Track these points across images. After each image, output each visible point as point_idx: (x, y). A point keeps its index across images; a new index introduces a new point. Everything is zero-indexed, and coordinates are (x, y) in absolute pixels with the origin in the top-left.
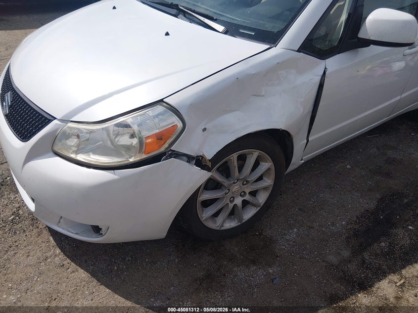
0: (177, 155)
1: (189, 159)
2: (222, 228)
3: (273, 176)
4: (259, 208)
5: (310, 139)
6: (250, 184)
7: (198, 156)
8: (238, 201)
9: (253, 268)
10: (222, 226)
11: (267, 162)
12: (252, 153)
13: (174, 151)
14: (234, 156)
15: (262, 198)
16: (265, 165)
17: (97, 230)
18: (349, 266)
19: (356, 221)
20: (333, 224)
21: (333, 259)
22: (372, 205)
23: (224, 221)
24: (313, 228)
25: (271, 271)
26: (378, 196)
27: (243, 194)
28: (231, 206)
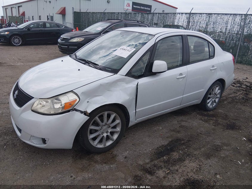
0: (77, 110)
1: (82, 112)
2: (96, 146)
3: (120, 127)
4: (113, 142)
5: (137, 110)
6: (110, 128)
7: (85, 111)
8: (105, 135)
9: (104, 165)
10: (96, 145)
11: (118, 120)
12: (113, 114)
13: (75, 109)
14: (106, 113)
15: (115, 137)
16: (118, 121)
17: (44, 141)
18: (147, 165)
19: (156, 149)
20: (145, 150)
21: (141, 163)
22: (166, 143)
23: (98, 144)
24: (136, 151)
25: (112, 166)
26: (170, 140)
27: (107, 132)
28: (102, 136)
